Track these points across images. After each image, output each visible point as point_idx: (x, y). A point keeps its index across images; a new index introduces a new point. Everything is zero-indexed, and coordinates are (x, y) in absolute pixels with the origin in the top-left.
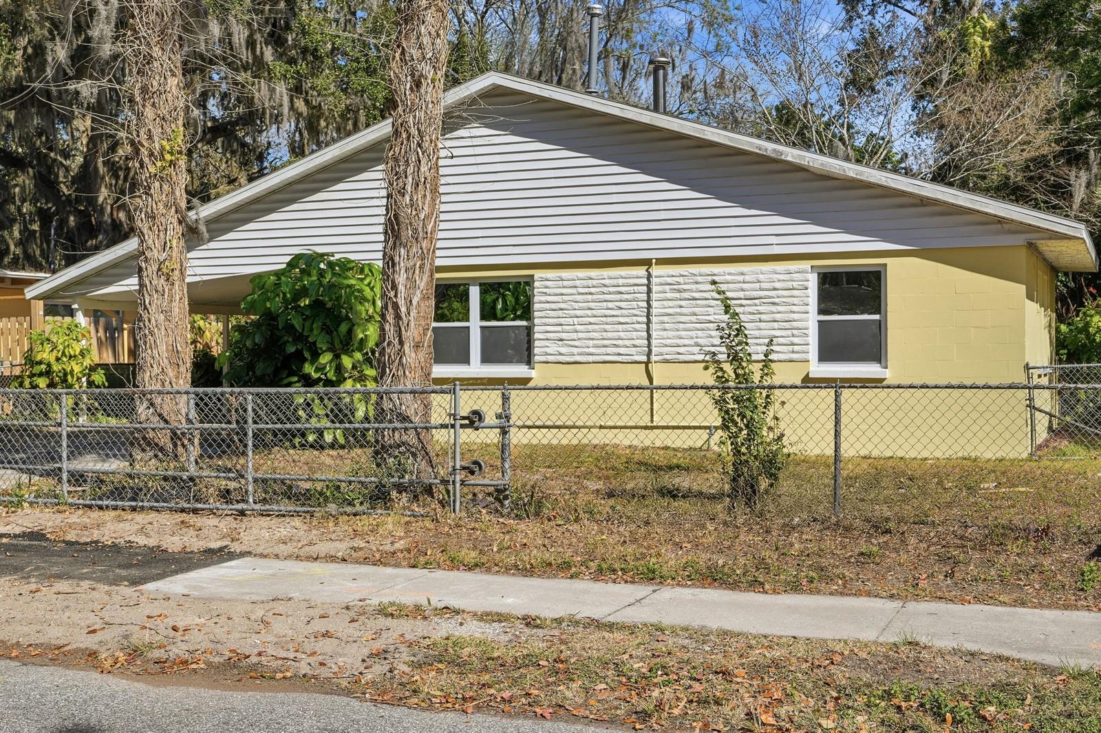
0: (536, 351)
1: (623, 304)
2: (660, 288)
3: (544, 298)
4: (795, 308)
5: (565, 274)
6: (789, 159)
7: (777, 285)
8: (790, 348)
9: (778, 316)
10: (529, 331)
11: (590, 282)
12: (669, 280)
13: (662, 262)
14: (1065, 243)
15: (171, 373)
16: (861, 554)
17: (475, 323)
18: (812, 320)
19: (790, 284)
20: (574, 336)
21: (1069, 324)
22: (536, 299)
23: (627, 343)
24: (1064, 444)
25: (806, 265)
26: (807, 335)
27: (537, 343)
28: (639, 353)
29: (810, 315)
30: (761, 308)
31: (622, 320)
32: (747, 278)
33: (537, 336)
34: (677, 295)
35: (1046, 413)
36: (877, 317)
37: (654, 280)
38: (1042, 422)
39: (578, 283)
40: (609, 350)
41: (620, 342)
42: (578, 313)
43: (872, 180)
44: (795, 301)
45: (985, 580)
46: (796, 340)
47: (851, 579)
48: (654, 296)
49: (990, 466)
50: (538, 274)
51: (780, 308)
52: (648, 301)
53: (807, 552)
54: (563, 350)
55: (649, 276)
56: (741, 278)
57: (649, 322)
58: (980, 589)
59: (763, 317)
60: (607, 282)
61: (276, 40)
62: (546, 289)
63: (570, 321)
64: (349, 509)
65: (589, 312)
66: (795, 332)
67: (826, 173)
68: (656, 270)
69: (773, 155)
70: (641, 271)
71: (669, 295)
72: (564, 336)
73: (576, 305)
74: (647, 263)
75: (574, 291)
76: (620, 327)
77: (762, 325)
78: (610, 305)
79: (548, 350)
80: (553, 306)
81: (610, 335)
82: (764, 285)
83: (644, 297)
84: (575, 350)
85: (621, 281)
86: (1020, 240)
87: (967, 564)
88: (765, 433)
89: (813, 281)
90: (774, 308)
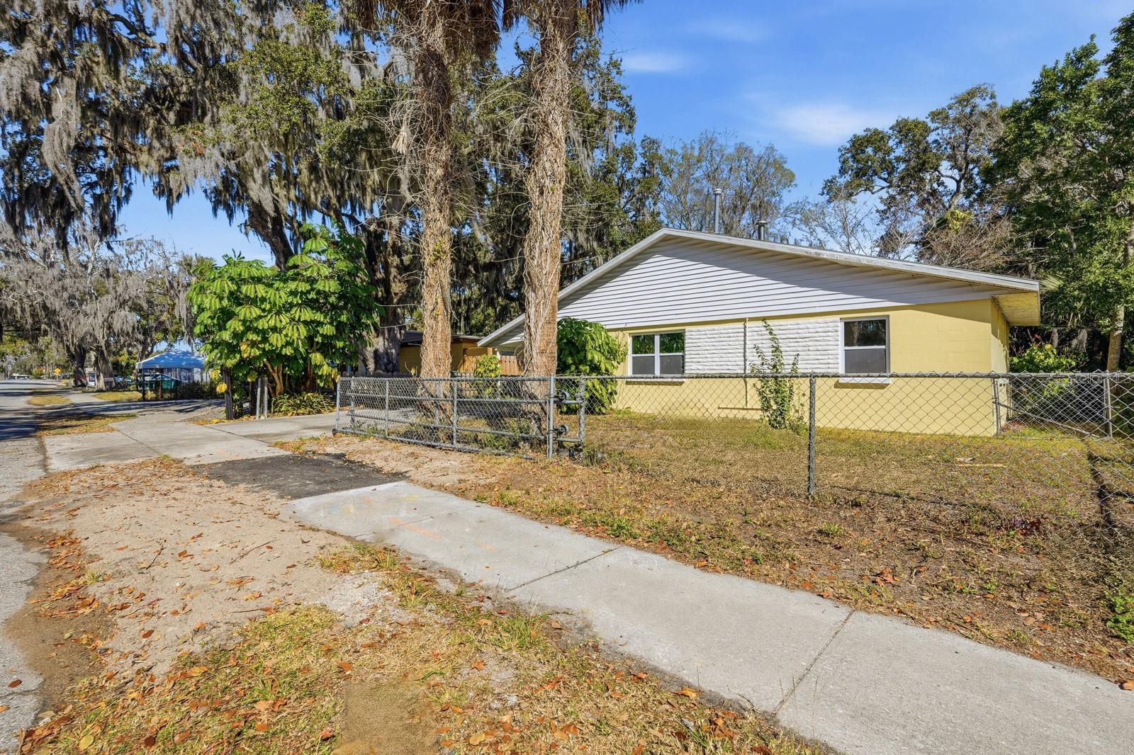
0: (686, 368)
1: (731, 343)
2: (750, 334)
3: (690, 341)
4: (829, 343)
5: (701, 328)
6: (825, 257)
7: (819, 330)
8: (827, 366)
9: (819, 348)
10: (683, 356)
11: (714, 332)
12: (756, 329)
13: (751, 319)
14: (1022, 297)
15: (435, 371)
16: (820, 532)
17: (657, 354)
18: (841, 349)
19: (827, 329)
20: (705, 360)
21: (1019, 357)
22: (686, 341)
23: (733, 363)
24: (1022, 429)
25: (837, 318)
26: (837, 358)
27: (686, 364)
28: (740, 369)
29: (839, 347)
30: (809, 343)
31: (730, 351)
32: (801, 326)
33: (686, 360)
34: (761, 337)
35: (1005, 406)
36: (883, 347)
37: (747, 329)
38: (1003, 411)
39: (707, 332)
40: (723, 367)
41: (729, 363)
42: (707, 348)
43: (879, 265)
44: (830, 338)
45: (961, 592)
46: (830, 361)
47: (801, 563)
48: (747, 338)
49: (965, 442)
50: (687, 328)
51: (821, 343)
52: (745, 341)
53: (769, 522)
54: (700, 367)
55: (745, 327)
56: (797, 327)
57: (745, 352)
58: (955, 605)
59: (810, 348)
60: (723, 331)
61: (599, 238)
62: (691, 335)
63: (703, 352)
64: (496, 451)
65: (713, 348)
66: (830, 357)
67: (848, 264)
68: (749, 324)
69: (815, 256)
70: (741, 325)
71: (756, 337)
72: (700, 360)
73: (706, 344)
74: (744, 320)
75: (705, 336)
76: (730, 355)
77: (810, 353)
78: (724, 343)
79: (692, 368)
80: (695, 345)
81: (724, 359)
82: (810, 330)
83: (743, 338)
84: (706, 367)
85: (730, 331)
86: (987, 295)
87: (938, 559)
88: (792, 414)
89: (841, 327)
90: (817, 343)
